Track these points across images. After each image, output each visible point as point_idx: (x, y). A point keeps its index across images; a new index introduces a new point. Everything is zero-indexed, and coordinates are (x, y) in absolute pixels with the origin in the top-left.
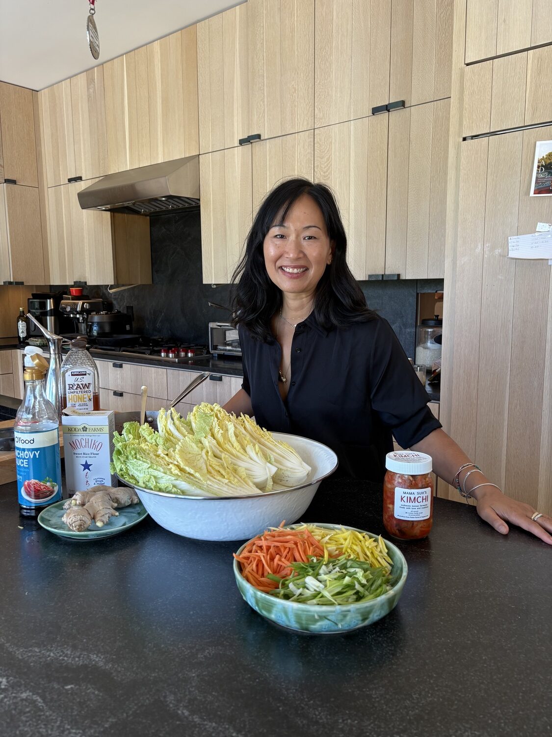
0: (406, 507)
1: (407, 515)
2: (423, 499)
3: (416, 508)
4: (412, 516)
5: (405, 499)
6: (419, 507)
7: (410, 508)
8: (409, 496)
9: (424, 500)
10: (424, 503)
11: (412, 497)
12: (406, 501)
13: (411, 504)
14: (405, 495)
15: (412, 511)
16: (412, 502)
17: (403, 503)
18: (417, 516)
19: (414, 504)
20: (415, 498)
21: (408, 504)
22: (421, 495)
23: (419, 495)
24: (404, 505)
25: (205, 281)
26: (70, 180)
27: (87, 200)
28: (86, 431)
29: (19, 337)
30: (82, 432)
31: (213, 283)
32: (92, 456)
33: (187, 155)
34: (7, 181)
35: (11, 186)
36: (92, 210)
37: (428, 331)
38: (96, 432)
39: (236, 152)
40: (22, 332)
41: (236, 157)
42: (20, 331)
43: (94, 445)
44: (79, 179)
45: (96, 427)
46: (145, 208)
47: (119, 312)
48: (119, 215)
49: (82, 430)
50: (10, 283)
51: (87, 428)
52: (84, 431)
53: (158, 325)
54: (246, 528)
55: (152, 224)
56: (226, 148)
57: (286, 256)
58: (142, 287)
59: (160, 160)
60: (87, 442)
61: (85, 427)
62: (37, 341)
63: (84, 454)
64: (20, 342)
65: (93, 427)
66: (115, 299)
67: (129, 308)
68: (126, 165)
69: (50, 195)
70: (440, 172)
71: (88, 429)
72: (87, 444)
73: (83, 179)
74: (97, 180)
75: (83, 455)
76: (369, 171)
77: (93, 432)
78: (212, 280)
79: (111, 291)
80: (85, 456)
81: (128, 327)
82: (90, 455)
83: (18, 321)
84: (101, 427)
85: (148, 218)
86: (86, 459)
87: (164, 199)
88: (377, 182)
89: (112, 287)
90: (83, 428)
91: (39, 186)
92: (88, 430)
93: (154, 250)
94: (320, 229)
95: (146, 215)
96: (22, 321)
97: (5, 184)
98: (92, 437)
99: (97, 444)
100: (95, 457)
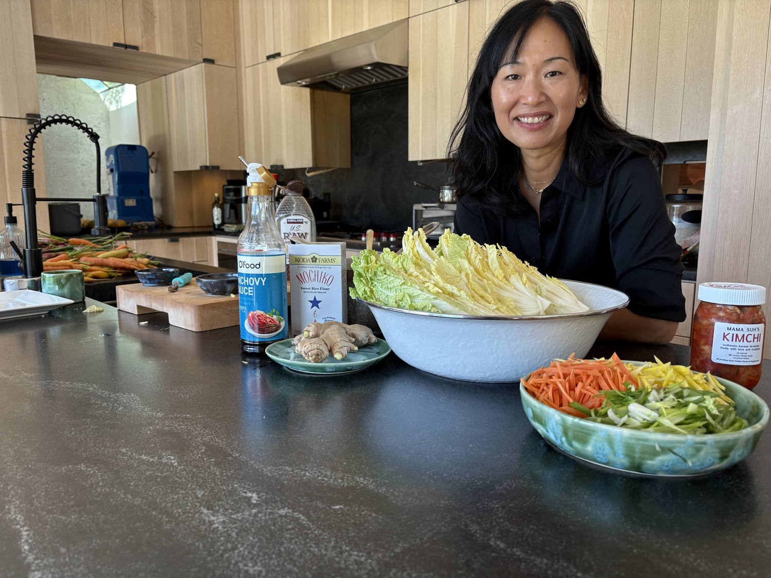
0: (729, 347)
1: (731, 358)
2: (754, 338)
3: (745, 348)
4: (738, 360)
5: (729, 337)
6: (749, 348)
7: (735, 349)
8: (735, 333)
9: (756, 340)
10: (756, 343)
11: (740, 334)
12: (730, 340)
13: (738, 343)
14: (729, 332)
15: (738, 353)
16: (740, 341)
17: (726, 342)
18: (744, 360)
19: (741, 343)
20: (743, 335)
21: (734, 343)
22: (752, 333)
23: (750, 332)
24: (728, 345)
25: (412, 157)
26: (269, 58)
27: (288, 75)
28: (316, 262)
29: (214, 224)
30: (312, 263)
31: (420, 159)
32: (322, 291)
33: (395, 20)
34: (206, 61)
35: (210, 65)
36: (292, 86)
37: (674, 207)
38: (326, 263)
39: (451, 12)
40: (218, 219)
41: (451, 16)
42: (215, 218)
43: (325, 279)
44: (278, 55)
45: (327, 257)
46: (346, 83)
47: (316, 198)
48: (318, 93)
49: (311, 261)
50: (207, 167)
51: (316, 259)
52: (313, 262)
53: (356, 212)
54: (520, 364)
55: (353, 103)
56: (439, 7)
57: (523, 101)
58: (341, 171)
59: (365, 28)
60: (316, 274)
61: (314, 257)
62: (233, 227)
63: (313, 288)
64: (215, 229)
65: (324, 258)
66: (312, 186)
67: (327, 195)
68: (328, 36)
69: (247, 75)
70: (701, 12)
71: (318, 259)
72: (316, 277)
73: (282, 55)
74: (296, 54)
75: (311, 290)
76: (610, 19)
77: (323, 263)
78: (418, 156)
79: (309, 175)
80: (313, 291)
81: (325, 214)
82: (319, 291)
83: (213, 207)
84: (333, 257)
85: (349, 96)
86: (315, 294)
87: (369, 68)
88: (620, 31)
89: (310, 170)
90: (312, 259)
91: (236, 67)
92: (318, 261)
93: (354, 130)
94: (566, 60)
95: (347, 93)
96: (218, 207)
97: (203, 64)
98: (322, 270)
99: (327, 278)
100: (325, 293)
